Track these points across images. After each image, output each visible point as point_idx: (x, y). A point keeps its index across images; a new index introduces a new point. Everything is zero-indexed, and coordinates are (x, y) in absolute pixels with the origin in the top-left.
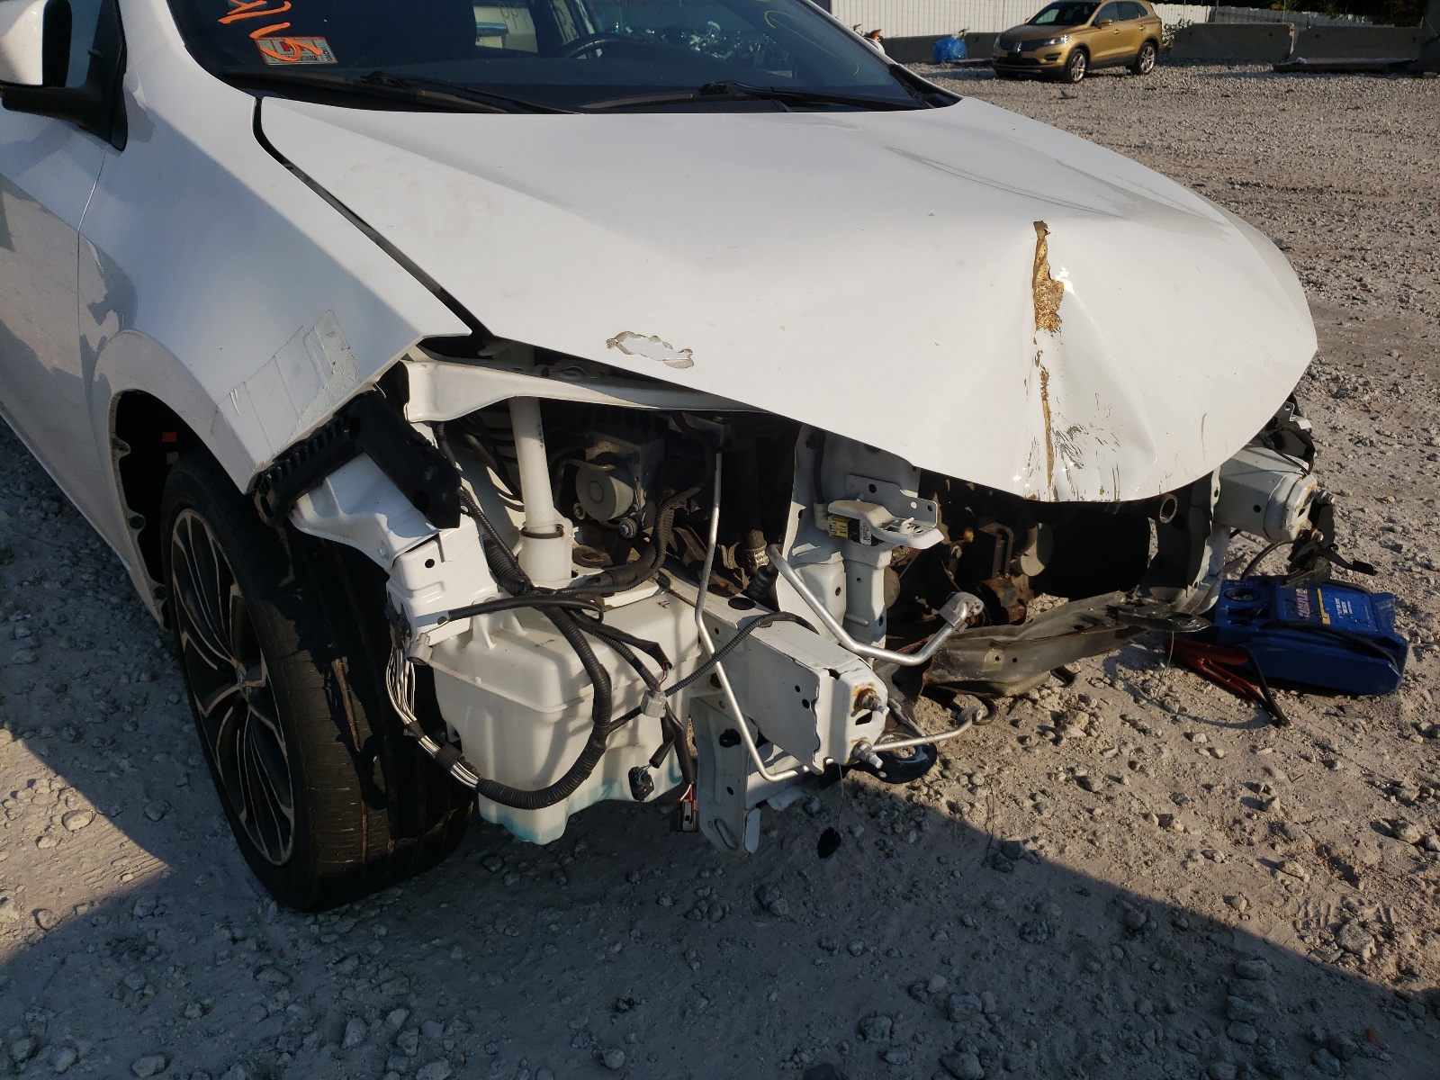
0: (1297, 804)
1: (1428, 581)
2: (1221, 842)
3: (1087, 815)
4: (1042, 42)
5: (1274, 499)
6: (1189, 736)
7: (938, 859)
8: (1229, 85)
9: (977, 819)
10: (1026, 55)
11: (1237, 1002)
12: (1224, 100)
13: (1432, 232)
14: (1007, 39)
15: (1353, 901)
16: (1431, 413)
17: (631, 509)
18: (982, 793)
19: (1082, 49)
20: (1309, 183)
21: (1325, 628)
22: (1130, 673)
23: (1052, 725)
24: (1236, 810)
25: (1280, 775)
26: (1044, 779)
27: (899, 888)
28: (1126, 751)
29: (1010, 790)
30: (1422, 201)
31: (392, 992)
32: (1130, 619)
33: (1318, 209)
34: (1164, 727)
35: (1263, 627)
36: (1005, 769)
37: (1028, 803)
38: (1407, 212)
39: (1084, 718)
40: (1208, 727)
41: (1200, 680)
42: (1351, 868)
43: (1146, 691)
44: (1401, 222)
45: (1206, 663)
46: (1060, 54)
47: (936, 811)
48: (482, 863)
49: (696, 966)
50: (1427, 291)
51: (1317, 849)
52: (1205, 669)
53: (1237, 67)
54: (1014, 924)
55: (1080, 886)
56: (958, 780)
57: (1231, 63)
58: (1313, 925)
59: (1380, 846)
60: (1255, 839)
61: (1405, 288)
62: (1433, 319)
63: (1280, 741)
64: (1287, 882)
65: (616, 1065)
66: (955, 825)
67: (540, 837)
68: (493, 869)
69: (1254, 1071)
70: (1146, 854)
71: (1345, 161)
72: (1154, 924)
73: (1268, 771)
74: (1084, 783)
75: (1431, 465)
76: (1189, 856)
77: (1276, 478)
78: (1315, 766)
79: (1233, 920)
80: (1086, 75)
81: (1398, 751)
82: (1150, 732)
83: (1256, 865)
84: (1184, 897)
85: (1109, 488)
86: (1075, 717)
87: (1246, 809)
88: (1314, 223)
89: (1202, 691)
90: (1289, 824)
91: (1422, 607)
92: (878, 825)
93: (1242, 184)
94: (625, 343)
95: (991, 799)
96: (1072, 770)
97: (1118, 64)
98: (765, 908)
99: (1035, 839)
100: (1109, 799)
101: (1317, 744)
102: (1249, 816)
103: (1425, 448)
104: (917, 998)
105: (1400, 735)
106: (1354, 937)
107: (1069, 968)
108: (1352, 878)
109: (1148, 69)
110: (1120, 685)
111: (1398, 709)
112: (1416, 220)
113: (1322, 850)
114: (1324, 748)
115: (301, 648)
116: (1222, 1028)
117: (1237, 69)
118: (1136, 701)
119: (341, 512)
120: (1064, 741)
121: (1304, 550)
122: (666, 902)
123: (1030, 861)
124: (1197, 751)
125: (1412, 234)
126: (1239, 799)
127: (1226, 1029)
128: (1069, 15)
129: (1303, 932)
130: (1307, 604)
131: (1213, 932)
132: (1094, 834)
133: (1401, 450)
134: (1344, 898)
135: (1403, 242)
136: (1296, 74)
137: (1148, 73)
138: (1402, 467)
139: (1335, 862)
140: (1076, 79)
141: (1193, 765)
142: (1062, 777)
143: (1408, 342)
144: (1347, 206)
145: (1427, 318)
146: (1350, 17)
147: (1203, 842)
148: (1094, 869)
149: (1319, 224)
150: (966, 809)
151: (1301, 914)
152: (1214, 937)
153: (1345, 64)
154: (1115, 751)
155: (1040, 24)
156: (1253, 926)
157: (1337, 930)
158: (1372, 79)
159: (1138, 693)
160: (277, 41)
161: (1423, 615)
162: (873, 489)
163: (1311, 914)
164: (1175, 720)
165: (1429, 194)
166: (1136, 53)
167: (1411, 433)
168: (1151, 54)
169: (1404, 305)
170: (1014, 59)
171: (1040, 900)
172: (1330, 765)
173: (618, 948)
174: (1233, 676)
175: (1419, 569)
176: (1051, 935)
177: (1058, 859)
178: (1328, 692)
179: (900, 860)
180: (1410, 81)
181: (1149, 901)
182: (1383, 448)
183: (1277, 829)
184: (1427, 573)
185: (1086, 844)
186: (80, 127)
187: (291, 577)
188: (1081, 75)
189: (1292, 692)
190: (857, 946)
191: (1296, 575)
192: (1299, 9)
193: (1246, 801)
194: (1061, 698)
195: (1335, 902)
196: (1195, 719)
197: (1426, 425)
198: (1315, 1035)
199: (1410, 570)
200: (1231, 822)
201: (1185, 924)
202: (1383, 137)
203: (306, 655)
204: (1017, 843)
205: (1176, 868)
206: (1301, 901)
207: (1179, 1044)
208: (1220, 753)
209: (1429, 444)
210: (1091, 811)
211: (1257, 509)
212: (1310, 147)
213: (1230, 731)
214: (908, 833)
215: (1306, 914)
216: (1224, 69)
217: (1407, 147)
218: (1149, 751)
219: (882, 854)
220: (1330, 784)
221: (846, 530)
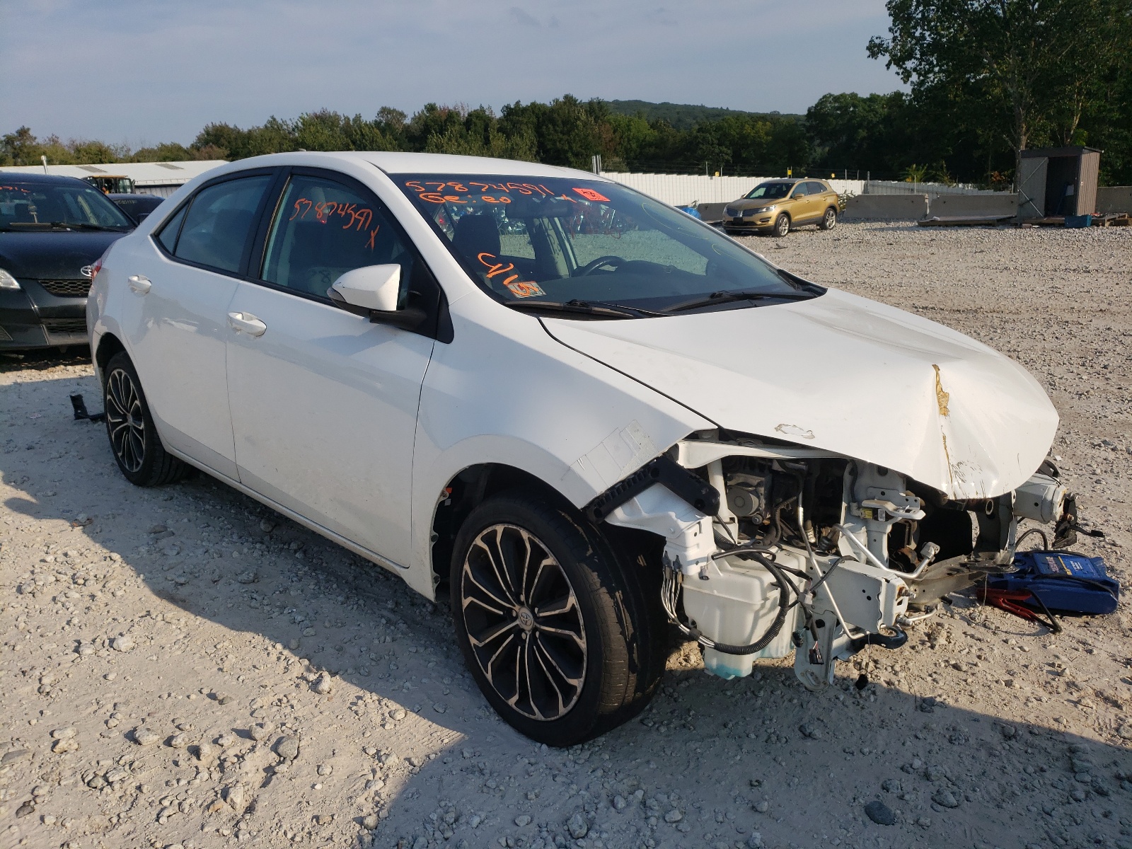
0: (1078, 672)
1: (1116, 553)
2: (1041, 692)
3: (964, 683)
4: (756, 211)
5: (1045, 498)
6: (1006, 641)
7: (891, 708)
8: (890, 235)
9: (904, 688)
10: (747, 219)
11: (1078, 762)
12: (890, 247)
13: (1057, 338)
14: (731, 209)
15: (1122, 716)
16: (1090, 455)
17: (758, 510)
18: (902, 675)
19: (786, 214)
20: (967, 306)
21: (1069, 577)
22: (960, 610)
23: (926, 639)
24: (1045, 677)
25: (1064, 659)
26: (933, 666)
27: (876, 724)
28: (973, 650)
29: (916, 673)
30: (1044, 317)
31: (630, 783)
32: (976, 568)
33: (978, 324)
34: (989, 636)
35: (1033, 579)
36: (910, 662)
37: (929, 679)
38: (1037, 325)
39: (943, 633)
40: (1015, 636)
41: (1002, 612)
42: (1116, 701)
43: (974, 619)
44: (1035, 331)
45: (1003, 601)
46: (770, 218)
47: (880, 685)
48: (642, 722)
49: (784, 764)
50: (1065, 377)
51: (1095, 694)
52: (1004, 605)
53: (892, 223)
54: (945, 736)
55: (975, 718)
56: (886, 669)
57: (888, 221)
58: (1104, 729)
59: (1129, 690)
60: (1060, 690)
61: (1050, 376)
62: (1074, 396)
63: (1058, 642)
64: (1084, 710)
65: (765, 809)
66: (892, 690)
67: (743, 672)
68: (650, 725)
69: (1094, 793)
70: (1003, 700)
71: (985, 290)
72: (1020, 733)
73: (1057, 657)
74: (956, 667)
75: (1098, 486)
76: (1027, 700)
77: (1045, 488)
78: (1081, 653)
79: (1062, 728)
80: (790, 231)
81: (1125, 644)
82: (983, 640)
83: (1066, 703)
84: (1032, 719)
85: (980, 491)
86: (939, 634)
87: (1051, 676)
88: (979, 334)
89: (1005, 618)
90: (1076, 683)
91: (1116, 567)
92: (851, 693)
93: (923, 308)
94: (784, 428)
95: (908, 678)
96: (947, 661)
97: (810, 224)
98: (808, 736)
99: (940, 696)
100: (973, 674)
101: (1079, 642)
102: (1054, 680)
103: (1092, 476)
104: (908, 772)
105: (1124, 635)
106: (1127, 732)
107: (983, 754)
108: (1120, 707)
109: (832, 226)
110: (957, 617)
111: (1119, 622)
112: (1044, 330)
113: (1099, 694)
114: (1084, 644)
115: (602, 586)
116: (1072, 776)
117: (892, 224)
118: (969, 624)
119: (643, 513)
120: (937, 647)
121: (1062, 527)
122: (753, 736)
123: (941, 706)
124: (1013, 649)
125: (1044, 340)
126: (1045, 671)
127: (1074, 777)
128: (773, 191)
129: (1100, 732)
130: (1055, 565)
131: (1052, 734)
132: (971, 692)
133: (1078, 478)
134: (1116, 715)
135: (1040, 346)
136: (934, 227)
137: (832, 228)
138: (1081, 488)
139: (1106, 700)
140: (783, 234)
141: (1013, 656)
142: (943, 665)
143: (1063, 411)
144: (996, 322)
145: (1070, 396)
146: (960, 185)
147: (1033, 693)
148: (979, 708)
149: (982, 334)
150: (897, 683)
151: (1096, 724)
152: (1054, 737)
153: (966, 221)
154: (967, 650)
155: (753, 198)
156: (1073, 730)
157: (1117, 730)
158: (987, 230)
159: (970, 620)
160: (516, 285)
161: (1118, 572)
162: (883, 494)
163: (1102, 724)
164: (994, 633)
165: (1047, 311)
166: (823, 215)
167: (1081, 468)
168: (833, 216)
169: (1053, 387)
170: (738, 222)
171: (953, 725)
172: (1090, 652)
173: (739, 757)
174: (1021, 608)
175: (1109, 546)
176: (967, 740)
177: (956, 705)
178: (1077, 614)
179: (870, 710)
180: (1014, 230)
181: (1013, 722)
182: (1067, 477)
183: (1071, 685)
184: (1114, 548)
185: (969, 697)
186: (400, 328)
187: (590, 551)
188: (786, 231)
189: (1057, 616)
190: (866, 750)
191: (1059, 541)
192: (926, 181)
193: (1048, 672)
194: (926, 625)
195: (1113, 718)
196: (1006, 632)
197: (1089, 462)
198: (1120, 774)
199: (1104, 547)
200: (1044, 683)
201: (1037, 732)
202: (1005, 271)
203: (604, 590)
204: (932, 698)
205: (1022, 706)
206: (1095, 718)
207: (1052, 785)
208: (1027, 649)
209: (1094, 474)
210: (966, 681)
211: (1036, 504)
212: (959, 281)
213: (1028, 638)
214: (869, 697)
215: (1099, 724)
216: (884, 225)
217: (1023, 279)
218: (987, 650)
219: (859, 707)
220: (1093, 662)
221: (871, 514)
